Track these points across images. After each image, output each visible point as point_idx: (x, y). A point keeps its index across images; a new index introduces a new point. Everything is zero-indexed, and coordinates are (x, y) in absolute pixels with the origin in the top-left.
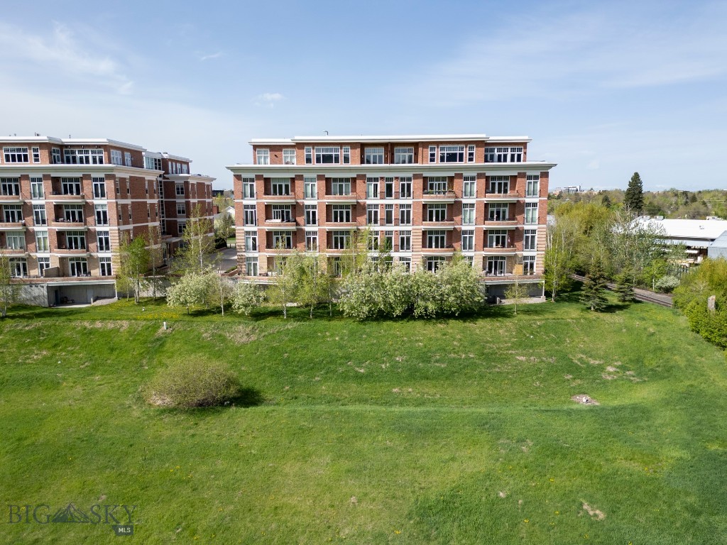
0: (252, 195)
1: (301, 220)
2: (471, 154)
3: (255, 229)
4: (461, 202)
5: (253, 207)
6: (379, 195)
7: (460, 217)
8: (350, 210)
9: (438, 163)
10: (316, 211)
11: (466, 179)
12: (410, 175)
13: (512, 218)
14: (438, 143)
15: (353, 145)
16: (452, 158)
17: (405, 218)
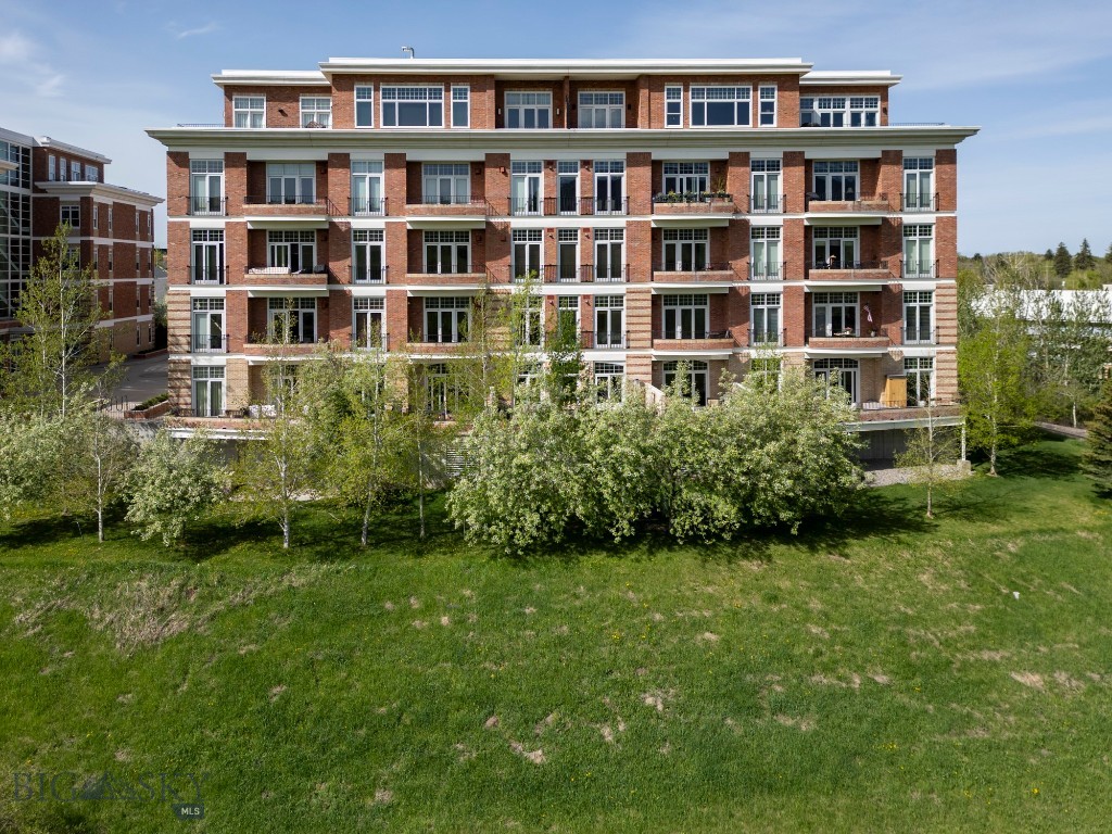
0: (215, 205)
1: (341, 268)
2: (768, 107)
3: (218, 291)
4: (746, 222)
5: (216, 234)
6: (541, 207)
7: (746, 259)
8: (469, 245)
9: (686, 126)
10: (383, 245)
11: (758, 166)
12: (620, 155)
13: (871, 261)
14: (686, 79)
15: (478, 81)
16: (721, 114)
17: (607, 265)
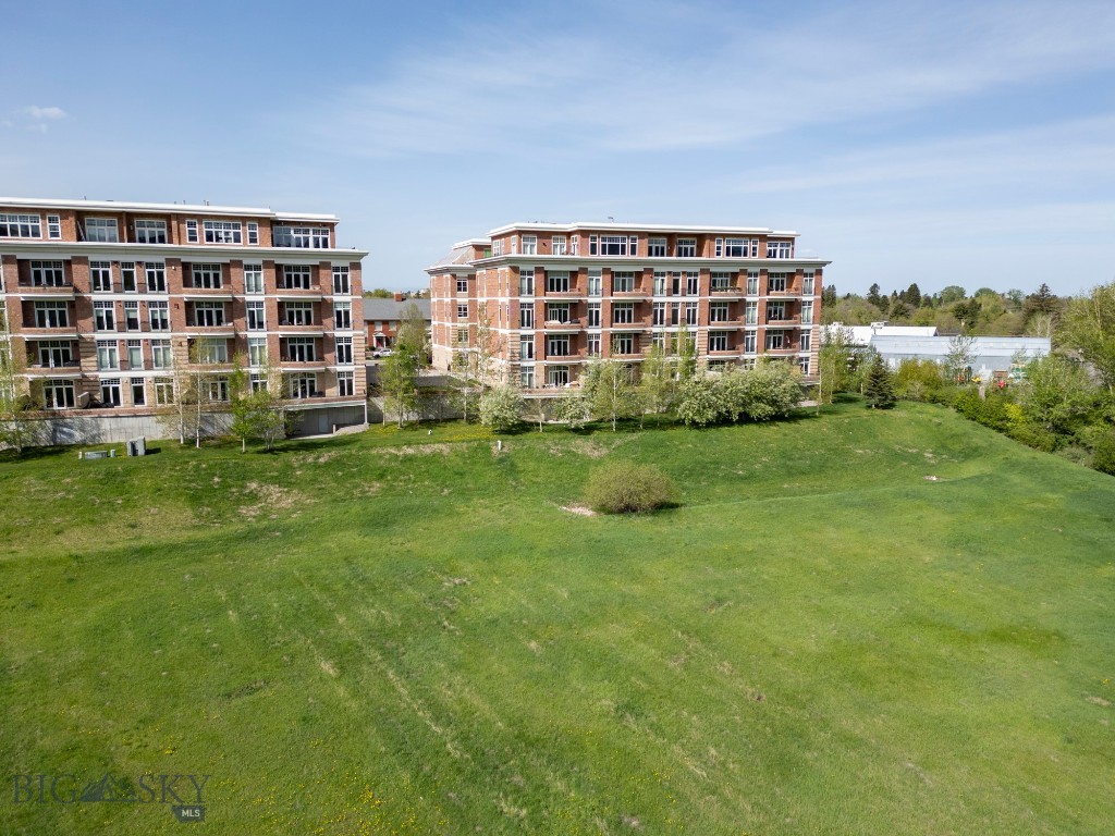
0: (530, 292)
1: (582, 320)
2: (754, 249)
3: (532, 332)
4: (745, 300)
5: (530, 305)
6: (665, 292)
7: (744, 316)
8: (633, 310)
9: (723, 257)
10: (600, 310)
11: (750, 275)
12: (697, 269)
13: (789, 317)
14: (724, 236)
15: (641, 234)
17: (690, 319)
